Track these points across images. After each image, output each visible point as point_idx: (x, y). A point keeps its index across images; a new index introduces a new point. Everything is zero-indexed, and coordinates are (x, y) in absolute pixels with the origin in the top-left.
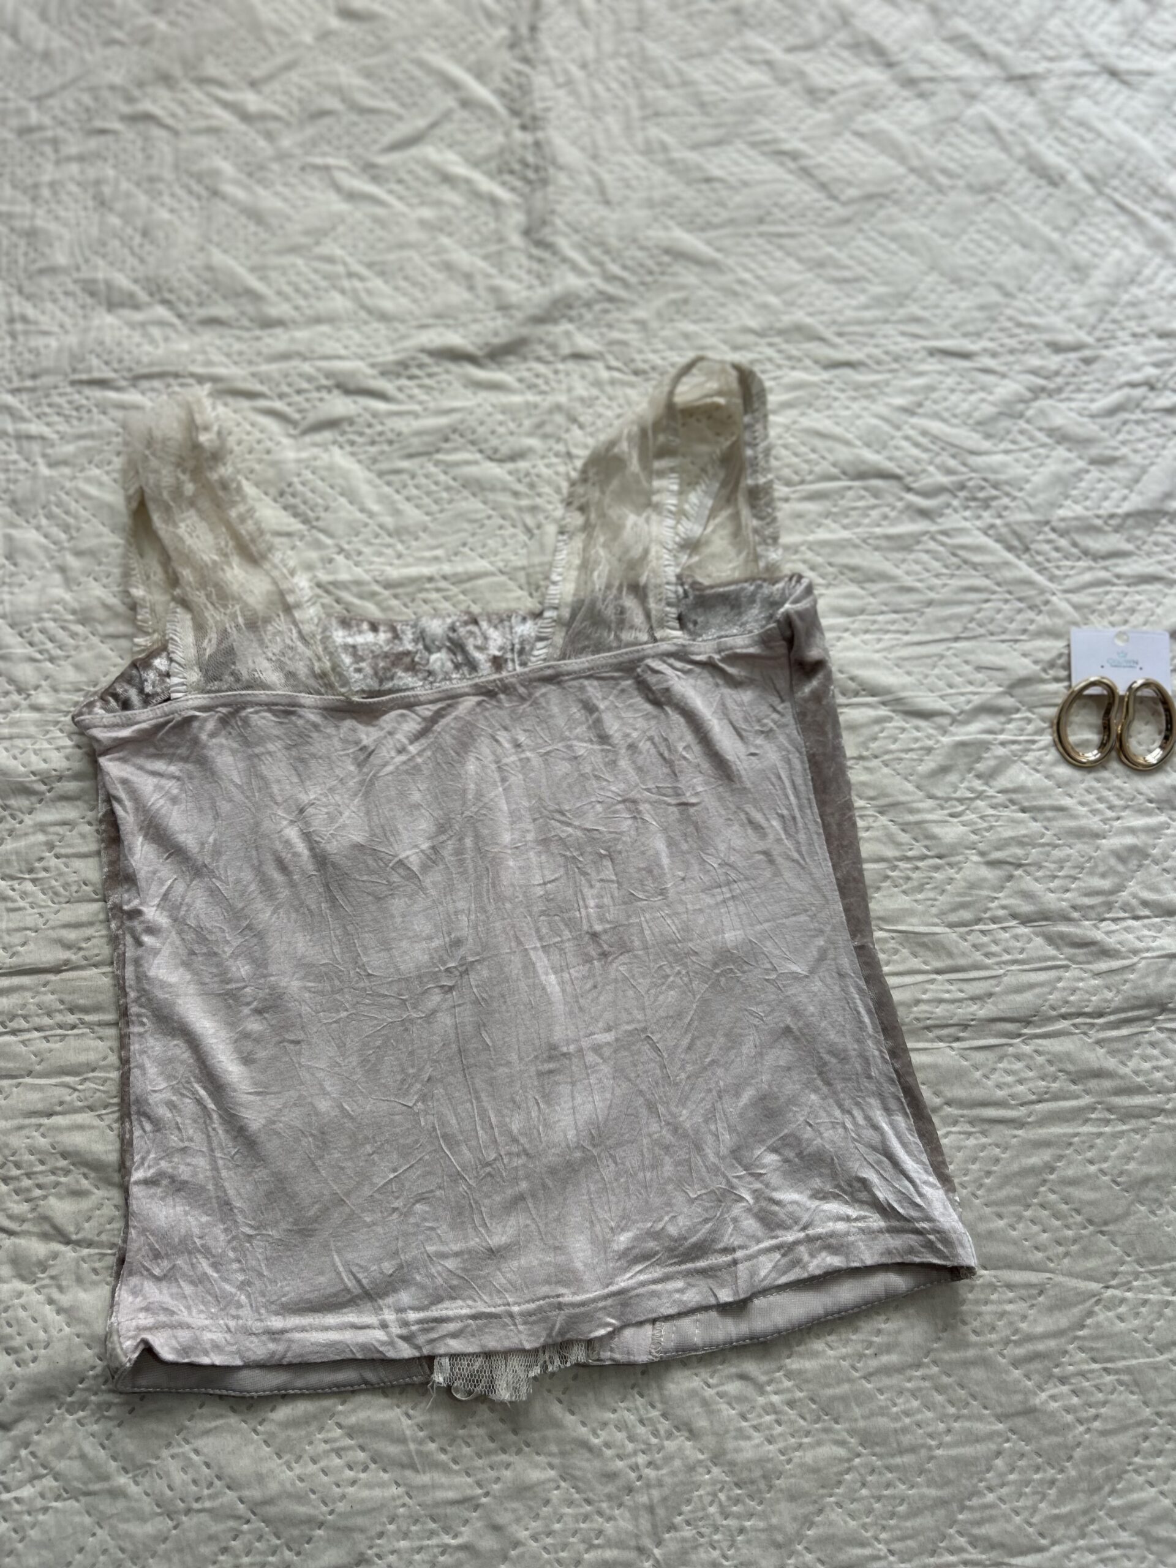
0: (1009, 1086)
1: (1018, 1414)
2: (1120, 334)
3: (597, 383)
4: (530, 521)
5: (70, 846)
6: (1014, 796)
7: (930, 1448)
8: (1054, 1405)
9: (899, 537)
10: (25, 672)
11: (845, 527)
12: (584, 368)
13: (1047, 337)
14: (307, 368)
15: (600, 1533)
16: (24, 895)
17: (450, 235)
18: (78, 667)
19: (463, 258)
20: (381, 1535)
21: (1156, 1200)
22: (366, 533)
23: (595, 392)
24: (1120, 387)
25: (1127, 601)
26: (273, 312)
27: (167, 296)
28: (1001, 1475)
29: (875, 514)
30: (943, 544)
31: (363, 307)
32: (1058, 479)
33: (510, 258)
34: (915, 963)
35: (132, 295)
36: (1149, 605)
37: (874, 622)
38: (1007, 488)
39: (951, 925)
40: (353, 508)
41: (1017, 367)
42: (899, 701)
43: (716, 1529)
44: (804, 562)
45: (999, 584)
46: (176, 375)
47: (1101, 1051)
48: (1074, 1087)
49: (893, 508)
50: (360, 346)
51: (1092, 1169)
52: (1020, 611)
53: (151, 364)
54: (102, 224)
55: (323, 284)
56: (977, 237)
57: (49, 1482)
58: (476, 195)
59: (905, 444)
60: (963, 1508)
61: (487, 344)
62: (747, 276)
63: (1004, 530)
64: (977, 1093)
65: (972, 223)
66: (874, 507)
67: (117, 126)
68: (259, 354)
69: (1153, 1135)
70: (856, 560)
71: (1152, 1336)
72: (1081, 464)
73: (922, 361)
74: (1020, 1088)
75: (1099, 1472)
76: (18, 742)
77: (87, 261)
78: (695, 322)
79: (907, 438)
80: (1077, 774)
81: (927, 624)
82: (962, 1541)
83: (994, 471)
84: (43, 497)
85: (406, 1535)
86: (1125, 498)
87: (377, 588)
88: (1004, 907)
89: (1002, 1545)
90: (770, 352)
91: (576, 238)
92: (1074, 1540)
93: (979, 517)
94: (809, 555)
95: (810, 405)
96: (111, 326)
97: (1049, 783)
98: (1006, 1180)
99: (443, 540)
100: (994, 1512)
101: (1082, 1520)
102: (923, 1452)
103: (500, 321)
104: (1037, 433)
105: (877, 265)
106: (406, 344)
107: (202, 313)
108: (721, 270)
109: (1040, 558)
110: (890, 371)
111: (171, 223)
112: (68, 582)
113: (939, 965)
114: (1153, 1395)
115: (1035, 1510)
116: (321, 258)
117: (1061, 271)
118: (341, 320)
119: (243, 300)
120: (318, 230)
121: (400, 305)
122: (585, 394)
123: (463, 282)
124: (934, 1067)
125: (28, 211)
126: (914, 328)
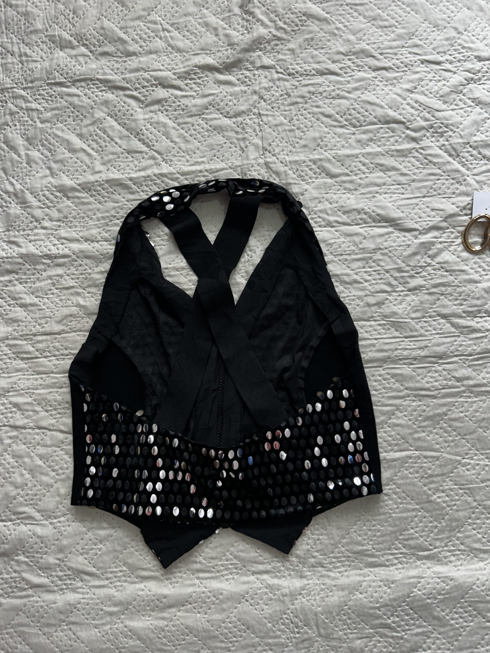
0: (431, 382)
1: (425, 502)
3: (272, 80)
4: (243, 145)
5: (62, 284)
6: (443, 265)
7: (390, 513)
8: (439, 500)
9: (402, 150)
10: (38, 213)
11: (378, 146)
12: (266, 72)
13: (476, 54)
14: (146, 75)
16: (44, 304)
18: (59, 211)
19: (213, 20)
21: (486, 427)
22: (174, 152)
23: (271, 84)
26: (131, 49)
27: (85, 42)
28: (417, 524)
29: (392, 140)
30: (421, 154)
31: (170, 45)
32: (475, 123)
33: (234, 19)
34: (397, 334)
35: (70, 42)
37: (389, 189)
38: (452, 127)
39: (412, 319)
40: (168, 141)
41: (461, 68)
42: (397, 225)
44: (360, 162)
45: (444, 172)
46: (91, 80)
47: (470, 370)
48: (458, 384)
49: (400, 137)
50: (169, 64)
51: (462, 415)
52: (453, 184)
53: (80, 75)
54: (56, 8)
55: (152, 34)
59: (407, 107)
60: (401, 535)
61: (224, 62)
62: (340, 26)
63: (448, 147)
64: (418, 385)
68: (126, 69)
70: (382, 161)
71: (480, 477)
72: (486, 115)
73: (418, 66)
74: (436, 384)
75: (454, 524)
76: (38, 242)
77: (50, 27)
78: (315, 49)
79: (408, 104)
80: (471, 256)
81: (411, 190)
82: (400, 546)
83: (446, 119)
84: (39, 137)
87: (178, 175)
88: (435, 312)
89: (415, 547)
90: (349, 63)
91: (264, 9)
92: (443, 547)
93: (438, 141)
94: (362, 159)
95: (366, 89)
96: (62, 57)
97: (459, 260)
98: (427, 418)
99: (206, 154)
100: (414, 536)
101: (446, 541)
102: (388, 515)
103: (229, 52)
104: (468, 101)
105: (401, 19)
106: (189, 63)
107: (100, 50)
108: (328, 23)
109: (463, 160)
110: (403, 71)
111: (85, 7)
112: (52, 174)
113: (406, 335)
114: (478, 498)
115: (428, 536)
116: (151, 22)
117: (485, 21)
118: (160, 52)
119: (118, 43)
120: (149, 8)
121: (186, 44)
122: (267, 85)
123: (213, 32)
124: (401, 375)
125: (24, 3)
126: (416, 50)
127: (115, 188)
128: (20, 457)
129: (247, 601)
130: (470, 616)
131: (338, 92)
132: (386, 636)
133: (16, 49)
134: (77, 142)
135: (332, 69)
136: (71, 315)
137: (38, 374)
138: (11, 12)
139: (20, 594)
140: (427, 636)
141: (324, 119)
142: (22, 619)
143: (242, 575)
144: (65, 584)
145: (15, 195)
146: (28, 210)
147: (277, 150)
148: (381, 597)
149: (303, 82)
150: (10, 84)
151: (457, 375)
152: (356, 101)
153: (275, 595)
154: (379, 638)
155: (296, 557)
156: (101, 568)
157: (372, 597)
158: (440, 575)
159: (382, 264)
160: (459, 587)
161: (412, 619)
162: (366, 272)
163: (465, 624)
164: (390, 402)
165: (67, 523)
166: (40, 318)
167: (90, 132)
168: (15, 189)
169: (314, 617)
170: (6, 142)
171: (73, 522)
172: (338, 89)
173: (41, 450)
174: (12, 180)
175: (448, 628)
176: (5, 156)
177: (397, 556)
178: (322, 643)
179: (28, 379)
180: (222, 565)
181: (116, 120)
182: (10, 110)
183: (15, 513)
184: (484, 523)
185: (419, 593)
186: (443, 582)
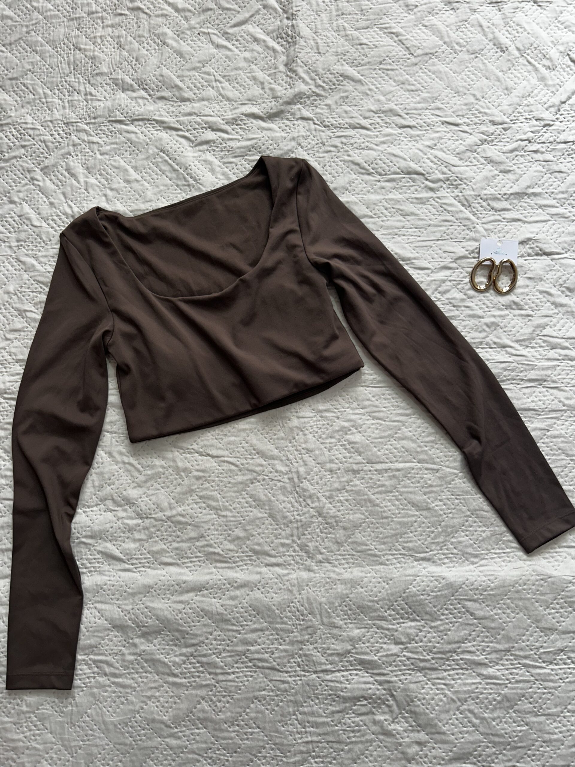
1: (424, 510)
2: (520, 118)
6: (451, 301)
7: (392, 518)
8: (437, 508)
9: (421, 198)
12: (304, 123)
13: (490, 118)
14: (198, 119)
15: (280, 534)
17: (256, 65)
19: (261, 75)
20: (209, 529)
23: (308, 133)
24: (517, 141)
25: (506, 229)
26: (186, 95)
27: (145, 86)
28: (416, 528)
29: (412, 188)
30: (437, 202)
31: (220, 94)
32: (486, 178)
33: (279, 75)
35: (132, 85)
36: (514, 230)
37: (408, 231)
38: (465, 181)
41: (476, 131)
43: (318, 536)
44: (383, 206)
45: (457, 219)
46: (148, 120)
49: (420, 187)
50: (219, 111)
52: (464, 230)
53: (139, 115)
54: (120, 54)
55: (205, 84)
56: (468, 73)
57: (102, 506)
58: (268, 47)
59: (428, 161)
60: (401, 537)
61: (268, 113)
62: (373, 87)
63: (462, 198)
65: (467, 67)
66: (413, 186)
67: (126, 12)
68: (180, 113)
70: (403, 207)
72: (497, 172)
73: (439, 126)
75: (449, 530)
77: (114, 71)
78: (350, 106)
79: (428, 159)
80: (476, 294)
81: (427, 233)
82: (400, 547)
83: (461, 174)
84: (98, 167)
85: (217, 530)
86: (511, 187)
89: (413, 549)
90: (379, 120)
91: (306, 68)
92: (438, 550)
93: (453, 192)
94: (386, 204)
95: (392, 143)
96: (124, 98)
97: (465, 297)
98: (430, 434)
100: (412, 539)
101: (442, 545)
102: (390, 519)
103: (273, 103)
104: (481, 159)
105: (426, 84)
106: (237, 111)
107: (159, 94)
108: (362, 84)
109: (474, 210)
110: (425, 130)
111: (147, 56)
112: (107, 201)
114: (472, 508)
115: (426, 540)
116: (205, 73)
117: (501, 90)
118: (212, 100)
119: (174, 90)
120: (204, 61)
121: (234, 94)
122: (304, 134)
123: (260, 86)
125: (92, 48)
126: (438, 112)
129: (259, 589)
130: (459, 613)
131: (367, 144)
132: (383, 628)
133: (82, 88)
134: (132, 173)
135: (363, 124)
138: (79, 55)
140: (419, 629)
141: (354, 167)
143: (256, 566)
144: (94, 567)
145: (73, 217)
148: (380, 592)
149: (337, 134)
150: (75, 119)
152: (382, 152)
153: (284, 585)
154: (376, 630)
155: (306, 552)
156: (127, 554)
157: (372, 591)
158: (434, 575)
160: (450, 585)
161: (407, 613)
164: (397, 418)
165: (99, 512)
167: (144, 165)
168: (73, 212)
169: (319, 606)
170: (68, 170)
171: (105, 511)
172: (368, 141)
174: (70, 203)
175: (439, 623)
176: (66, 182)
177: (396, 556)
178: (324, 630)
180: (238, 557)
181: (167, 155)
182: (73, 141)
184: (476, 531)
185: (414, 589)
186: (436, 580)
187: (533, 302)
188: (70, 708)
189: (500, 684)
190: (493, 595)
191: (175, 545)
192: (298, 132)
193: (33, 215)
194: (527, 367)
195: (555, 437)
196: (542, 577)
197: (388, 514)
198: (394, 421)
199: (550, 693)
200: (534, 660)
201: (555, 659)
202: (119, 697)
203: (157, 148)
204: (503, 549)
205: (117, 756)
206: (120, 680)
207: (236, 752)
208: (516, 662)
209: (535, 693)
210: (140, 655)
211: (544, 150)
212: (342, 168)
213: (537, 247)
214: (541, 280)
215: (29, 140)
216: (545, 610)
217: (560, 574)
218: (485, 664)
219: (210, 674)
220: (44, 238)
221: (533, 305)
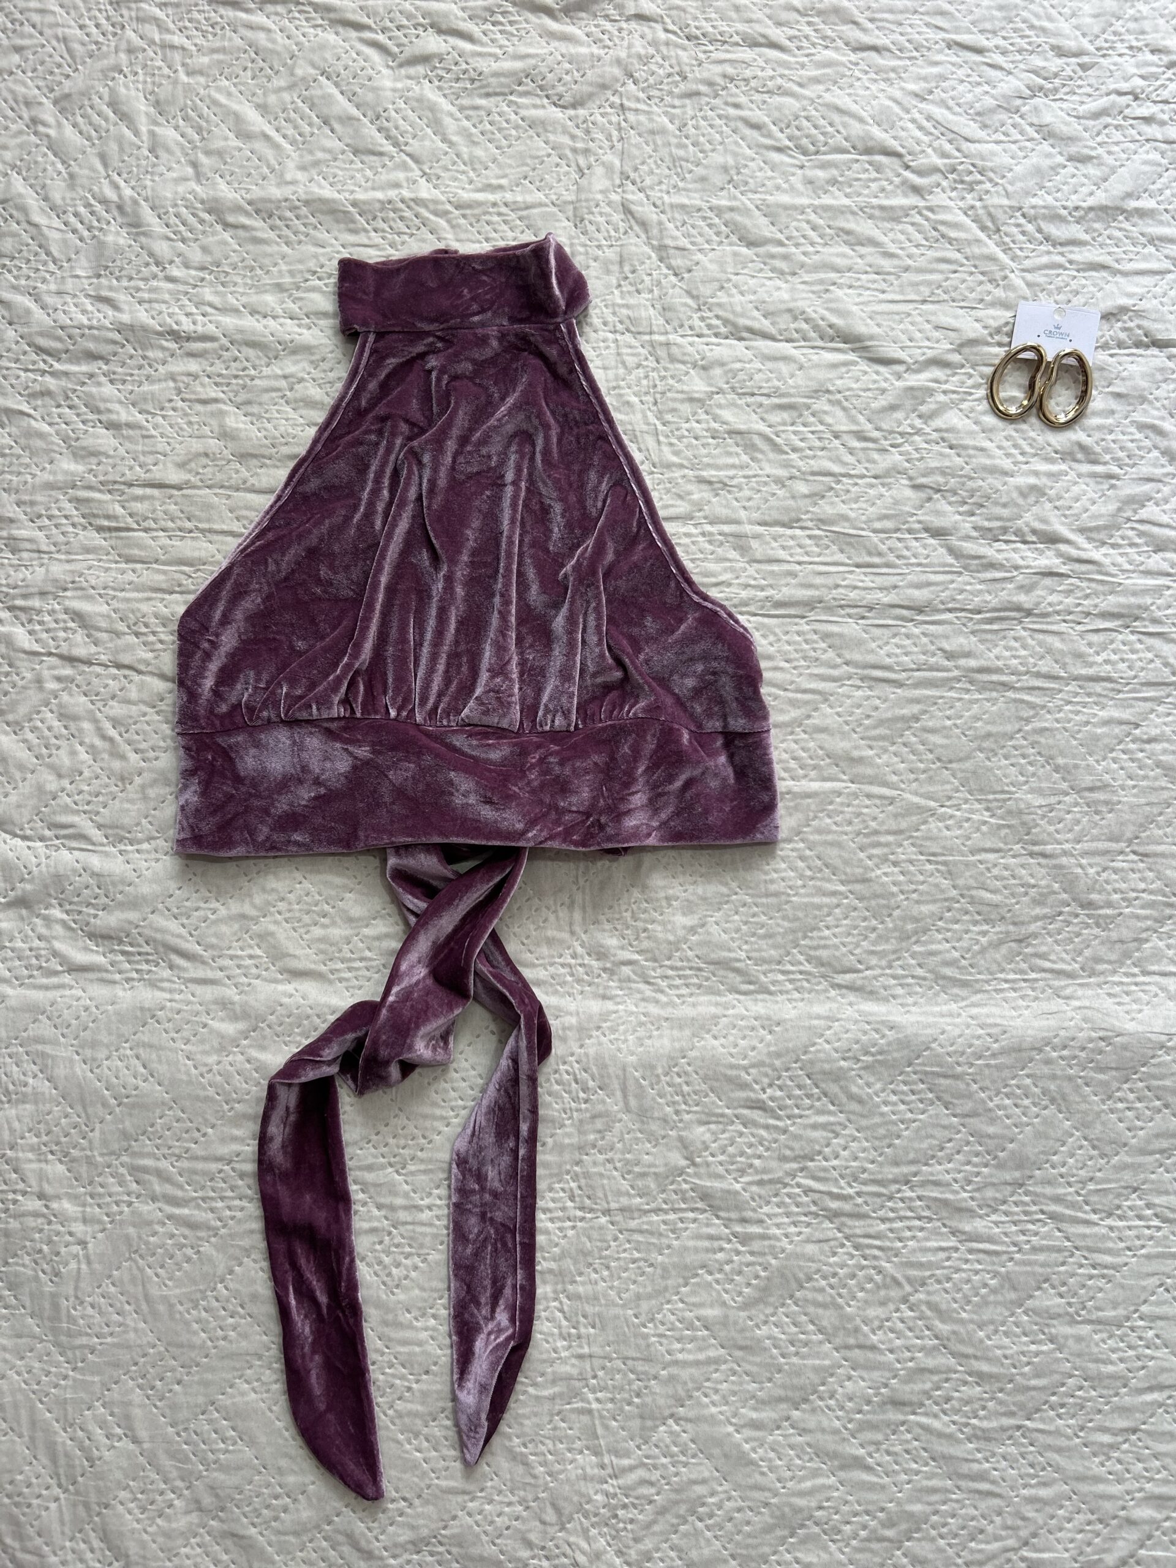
0: (896, 655)
1: (857, 881)
2: (1118, 45)
3: (654, 43)
4: (582, 161)
5: (194, 393)
6: (946, 435)
7: (788, 895)
8: (885, 879)
9: (892, 208)
10: (162, 248)
11: (847, 196)
12: (645, 28)
13: (1053, 41)
15: (545, 919)
16: (156, 427)
18: (205, 249)
22: (445, 161)
23: (651, 51)
24: (1108, 94)
25: (1074, 284)
28: (837, 920)
29: (873, 185)
30: (927, 219)
32: (1038, 171)
34: (841, 557)
36: (1092, 289)
37: (858, 280)
38: (991, 175)
39: (875, 531)
40: (437, 138)
41: (1021, 66)
42: (865, 348)
43: (627, 926)
44: (808, 222)
45: (967, 258)
47: (973, 639)
48: (947, 663)
49: (891, 183)
51: (948, 723)
52: (981, 283)
59: (910, 125)
60: (805, 937)
63: (981, 212)
64: (871, 659)
66: (875, 180)
69: (1001, 704)
70: (851, 225)
71: (968, 843)
72: (1060, 159)
73: (940, 51)
74: (905, 659)
75: (910, 927)
76: (155, 305)
79: (913, 121)
80: (1000, 424)
81: (901, 286)
83: (983, 158)
84: (181, 101)
86: (1091, 194)
87: (449, 207)
88: (919, 522)
89: (829, 964)
90: (808, 30)
92: (883, 969)
93: (963, 198)
94: (813, 217)
95: (835, 83)
97: (975, 428)
98: (881, 723)
99: (508, 171)
100: (829, 942)
101: (893, 957)
102: (783, 898)
104: (1028, 129)
109: (1007, 239)
110: (910, 58)
112: (199, 176)
113: (860, 560)
114: (961, 882)
115: (857, 945)
122: (643, 52)
124: (840, 635)
126: (939, 21)
127: (322, 217)
128: (75, 718)
130: (921, 1101)
131: (779, 81)
132: (755, 1124)
134: (255, 119)
135: (774, 38)
136: (206, 455)
137: (127, 561)
139: (45, 981)
140: (833, 1132)
141: (748, 132)
142: (45, 1028)
144: (137, 971)
145: (120, 208)
146: (143, 239)
147: (648, 181)
148: (754, 1048)
149: (715, 55)
151: (947, 647)
152: (812, 102)
154: (741, 1128)
155: (598, 959)
156: (212, 947)
157: (736, 1046)
158: (871, 1019)
159: (829, 420)
160: (904, 1044)
161: (808, 1096)
162: (795, 433)
163: (909, 1115)
164: (813, 685)
165: (153, 855)
166: (144, 453)
167: (283, 103)
168: (120, 197)
169: (620, 1072)
170: (113, 104)
172: (781, 76)
173: (116, 709)
174: (116, 178)
175: (876, 1120)
176: (107, 131)
177: (793, 977)
178: (630, 1124)
179: (107, 570)
181: (337, 85)
182: (129, 42)
183: (52, 826)
184: (967, 932)
185: (827, 1046)
186: (877, 1031)
187: (1122, 448)
188: (73, 1265)
189: (996, 1253)
190: (996, 1066)
191: (317, 932)
192: (630, 47)
193: (32, 201)
194: (1100, 588)
195: (1149, 741)
196: (1101, 1034)
197: (780, 886)
198: (805, 691)
199: (1103, 1276)
200: (1073, 1205)
201: (1119, 1207)
202: (182, 1246)
203: (313, 65)
204: (1022, 972)
205: (173, 1370)
206: (186, 1211)
207: (427, 1372)
208: (1034, 1208)
209: (1073, 1275)
210: (229, 1162)
211: (1166, 117)
212: (721, 133)
213: (1139, 327)
214: (1143, 399)
215: (31, 36)
216: (1103, 1102)
217: (1140, 1029)
218: (970, 1211)
219: (379, 1207)
220: (56, 254)
221: (1121, 454)
